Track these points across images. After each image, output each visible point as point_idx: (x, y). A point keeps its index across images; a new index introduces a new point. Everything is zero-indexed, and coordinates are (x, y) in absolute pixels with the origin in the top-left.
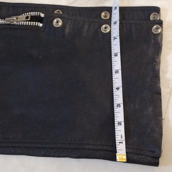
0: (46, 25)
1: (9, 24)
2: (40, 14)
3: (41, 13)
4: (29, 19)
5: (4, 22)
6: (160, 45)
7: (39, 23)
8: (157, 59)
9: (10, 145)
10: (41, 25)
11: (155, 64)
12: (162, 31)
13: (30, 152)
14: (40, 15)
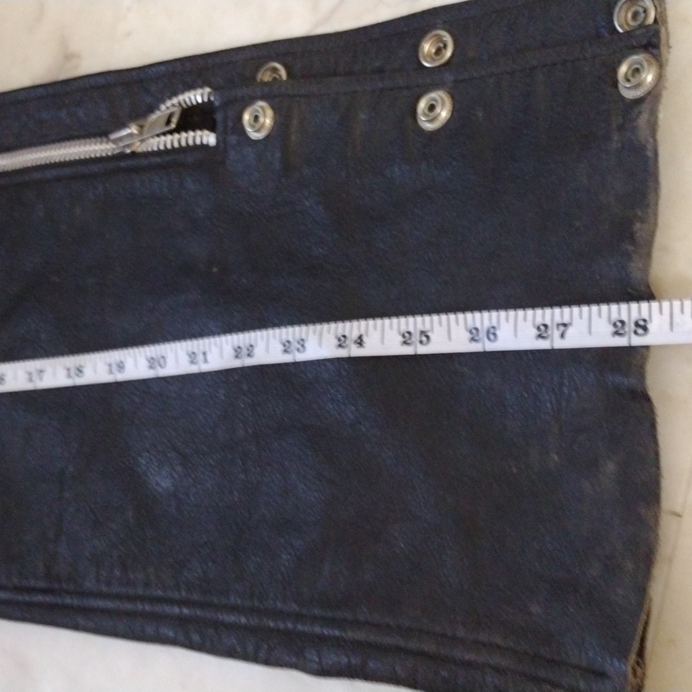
0: (225, 140)
1: (121, 156)
4: (173, 126)
6: (650, 154)
7: (207, 132)
8: (638, 225)
10: (213, 139)
11: (631, 248)
12: (660, 78)
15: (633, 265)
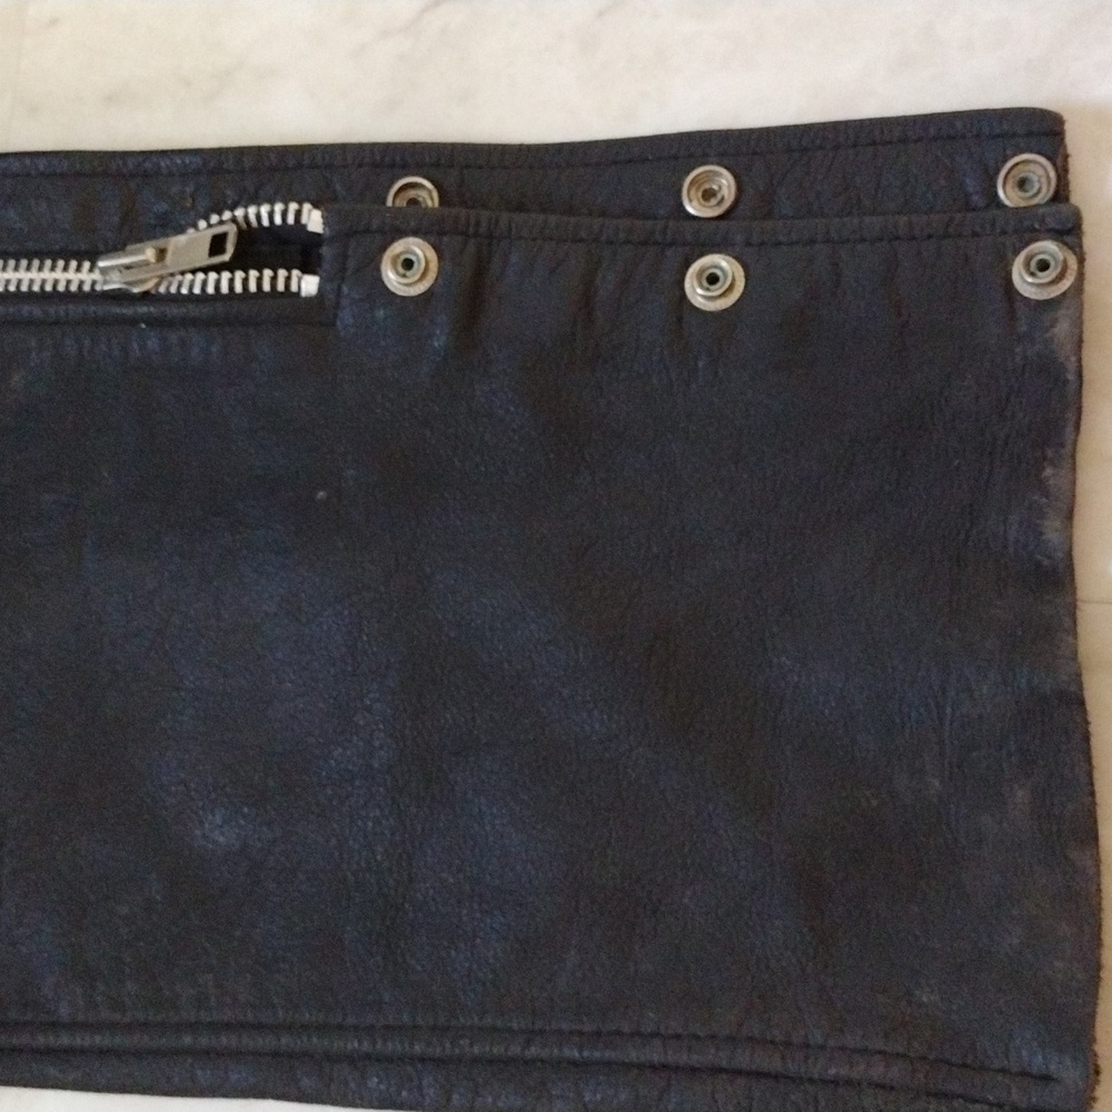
0: (339, 288)
2: (298, 214)
3: (307, 207)
4: (226, 257)
5: (94, 283)
7: (296, 273)
9: (187, 1040)
10: (309, 285)
11: (1041, 500)
13: (306, 1082)
14: (304, 220)
15: (1047, 523)
